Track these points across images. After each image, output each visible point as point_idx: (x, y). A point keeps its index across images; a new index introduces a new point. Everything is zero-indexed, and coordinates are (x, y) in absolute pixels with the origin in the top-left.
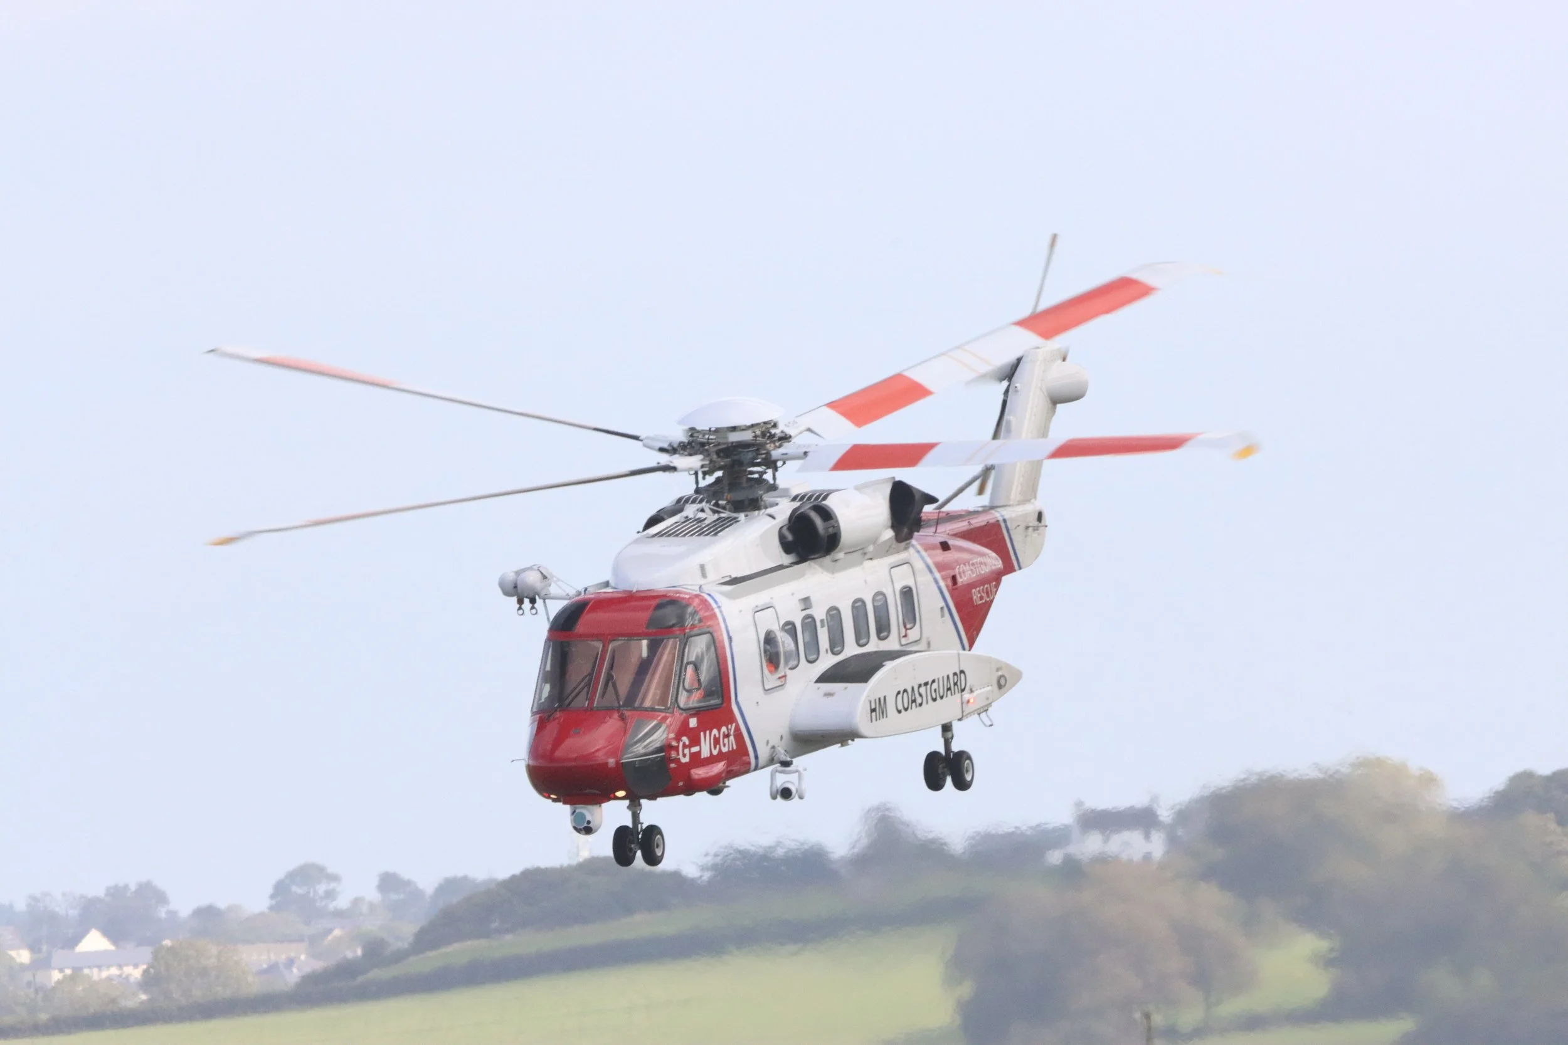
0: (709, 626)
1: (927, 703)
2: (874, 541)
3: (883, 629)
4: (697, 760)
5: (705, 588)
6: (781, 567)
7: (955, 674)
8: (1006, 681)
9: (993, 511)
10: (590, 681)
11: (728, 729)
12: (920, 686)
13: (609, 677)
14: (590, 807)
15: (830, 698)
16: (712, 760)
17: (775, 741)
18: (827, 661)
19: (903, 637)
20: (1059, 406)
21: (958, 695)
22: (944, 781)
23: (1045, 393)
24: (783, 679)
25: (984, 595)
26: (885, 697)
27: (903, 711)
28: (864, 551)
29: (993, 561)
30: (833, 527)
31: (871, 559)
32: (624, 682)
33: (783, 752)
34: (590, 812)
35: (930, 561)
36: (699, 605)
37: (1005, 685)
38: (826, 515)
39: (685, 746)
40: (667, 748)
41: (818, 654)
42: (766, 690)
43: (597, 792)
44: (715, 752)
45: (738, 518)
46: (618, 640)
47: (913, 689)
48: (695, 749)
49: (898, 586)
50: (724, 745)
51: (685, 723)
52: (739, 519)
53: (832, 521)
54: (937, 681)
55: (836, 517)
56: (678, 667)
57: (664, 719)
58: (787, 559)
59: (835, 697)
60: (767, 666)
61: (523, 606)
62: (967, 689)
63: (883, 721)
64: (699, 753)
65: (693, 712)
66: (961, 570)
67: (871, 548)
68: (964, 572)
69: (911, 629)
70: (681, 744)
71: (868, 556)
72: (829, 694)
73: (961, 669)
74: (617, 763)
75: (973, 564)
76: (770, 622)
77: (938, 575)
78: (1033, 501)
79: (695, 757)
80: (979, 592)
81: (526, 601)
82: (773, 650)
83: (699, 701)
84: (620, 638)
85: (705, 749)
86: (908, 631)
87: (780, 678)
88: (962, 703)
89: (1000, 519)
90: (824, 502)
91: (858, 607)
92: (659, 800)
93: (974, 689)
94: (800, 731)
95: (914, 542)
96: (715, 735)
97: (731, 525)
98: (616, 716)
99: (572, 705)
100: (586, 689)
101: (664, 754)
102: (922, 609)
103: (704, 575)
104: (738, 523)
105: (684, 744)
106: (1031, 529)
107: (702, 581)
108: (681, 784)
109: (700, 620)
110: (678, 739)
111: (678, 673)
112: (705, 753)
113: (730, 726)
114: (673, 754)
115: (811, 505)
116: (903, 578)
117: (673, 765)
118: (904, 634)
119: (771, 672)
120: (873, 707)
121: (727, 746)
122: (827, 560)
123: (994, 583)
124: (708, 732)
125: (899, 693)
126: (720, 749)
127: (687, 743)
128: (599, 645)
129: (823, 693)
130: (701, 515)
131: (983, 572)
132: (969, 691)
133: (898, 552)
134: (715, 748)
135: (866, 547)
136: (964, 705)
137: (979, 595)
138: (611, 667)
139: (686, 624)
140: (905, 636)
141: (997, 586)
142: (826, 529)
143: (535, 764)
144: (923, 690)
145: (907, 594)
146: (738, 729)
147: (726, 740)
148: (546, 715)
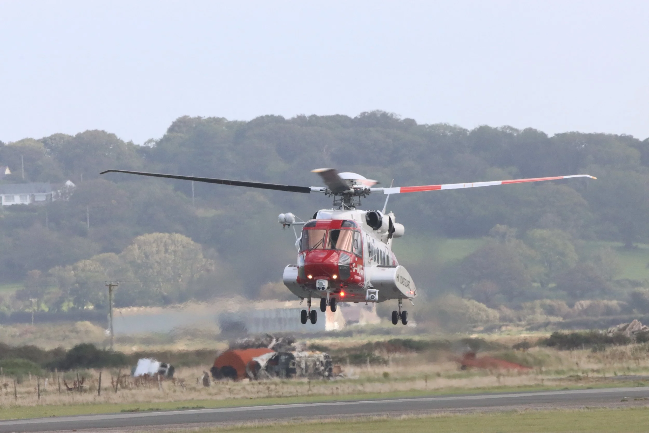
10: (323, 241)
34: (324, 282)
43: (327, 275)
74: (337, 265)
99: (317, 248)
100: (322, 244)
101: (349, 266)
105: (354, 266)
128: (325, 231)
148: (308, 251)
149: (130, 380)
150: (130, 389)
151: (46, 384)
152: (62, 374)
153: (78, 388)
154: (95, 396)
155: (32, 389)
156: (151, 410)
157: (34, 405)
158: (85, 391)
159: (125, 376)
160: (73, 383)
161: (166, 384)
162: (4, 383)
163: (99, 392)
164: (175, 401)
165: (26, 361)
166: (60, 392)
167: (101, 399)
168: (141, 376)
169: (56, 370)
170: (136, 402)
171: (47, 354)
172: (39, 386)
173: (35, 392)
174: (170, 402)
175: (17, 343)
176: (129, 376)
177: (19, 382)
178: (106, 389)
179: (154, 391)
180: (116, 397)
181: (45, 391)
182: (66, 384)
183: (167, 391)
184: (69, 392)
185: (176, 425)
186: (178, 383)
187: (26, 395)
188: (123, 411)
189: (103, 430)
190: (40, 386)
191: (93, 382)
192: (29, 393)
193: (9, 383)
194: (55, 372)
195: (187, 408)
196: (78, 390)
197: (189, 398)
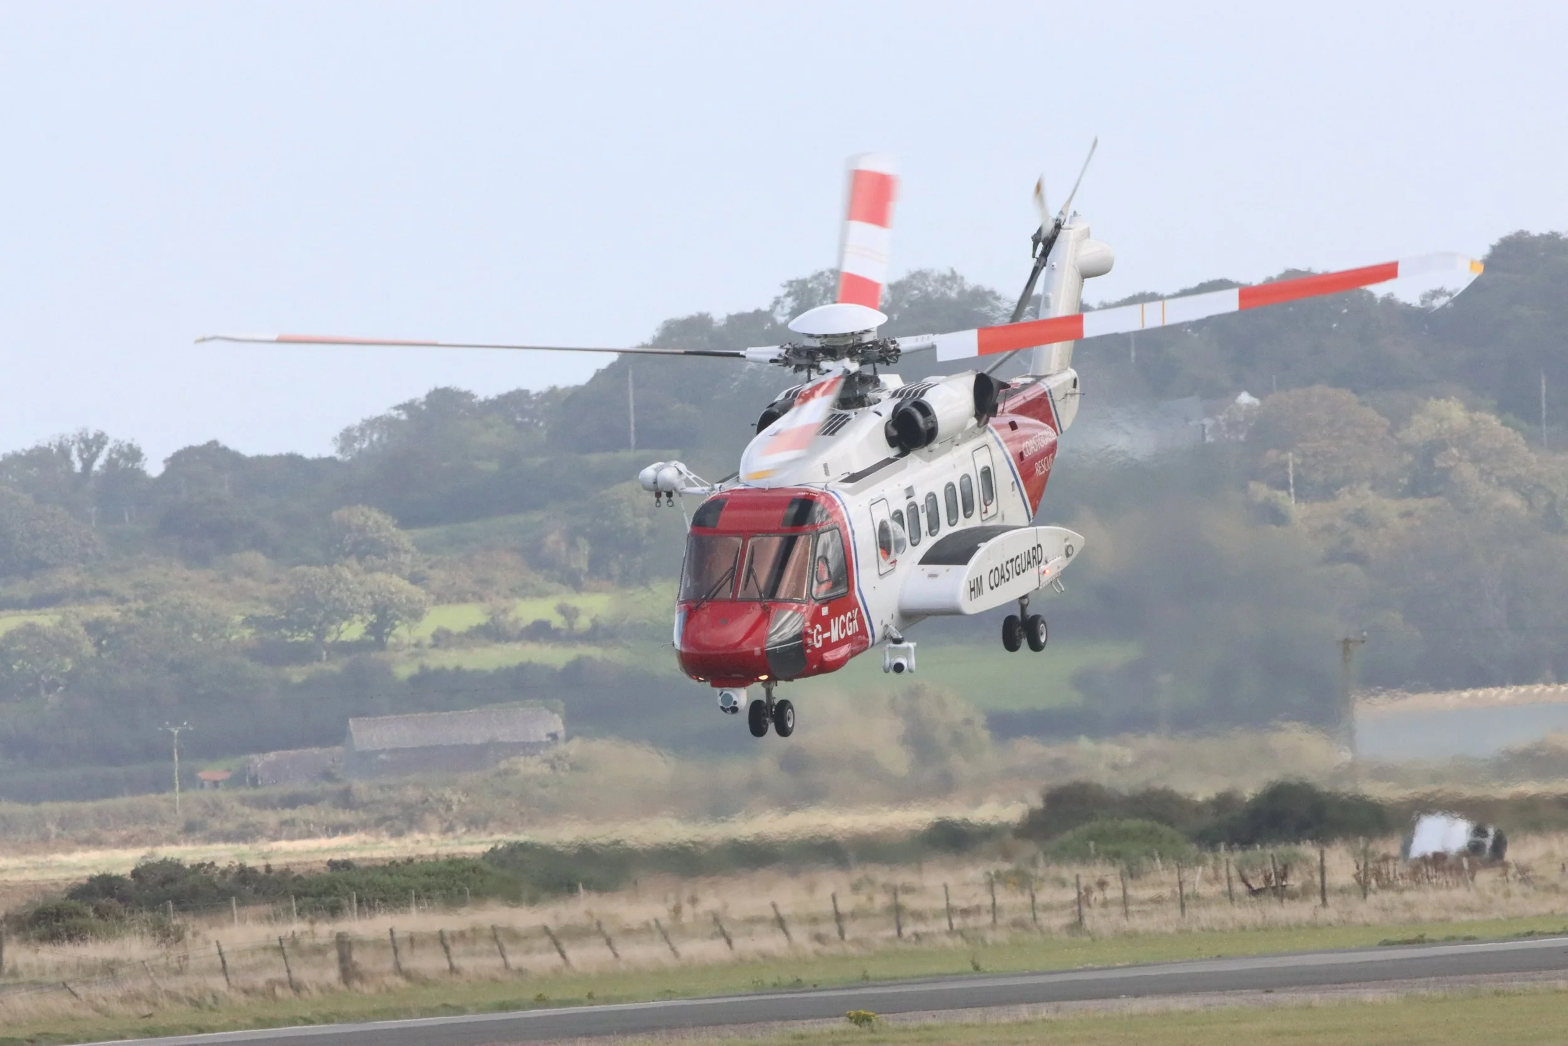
0: (835, 523)
1: (1013, 578)
2: (961, 429)
3: (968, 507)
4: (828, 645)
5: (830, 486)
6: (889, 461)
7: (1034, 548)
8: (1072, 549)
9: (1039, 383)
10: (733, 574)
11: (852, 614)
12: (1007, 563)
13: (750, 571)
14: (737, 690)
15: (934, 579)
16: (840, 643)
17: (887, 620)
18: (927, 543)
19: (984, 513)
20: (1087, 280)
21: (1036, 567)
22: (1021, 643)
23: (1078, 272)
24: (893, 564)
25: (1044, 464)
26: (981, 577)
27: (995, 587)
28: (954, 441)
29: (1047, 432)
30: (932, 422)
31: (958, 445)
32: (763, 574)
33: (894, 629)
34: (734, 692)
35: (1001, 440)
36: (825, 503)
37: (1072, 554)
38: (925, 410)
39: (818, 633)
40: (802, 635)
41: (920, 537)
42: (880, 575)
43: (742, 676)
44: (842, 636)
45: (848, 415)
46: (758, 537)
47: (1002, 565)
48: (826, 635)
49: (979, 468)
50: (849, 629)
51: (818, 611)
52: (849, 417)
53: (930, 417)
54: (1020, 557)
55: (934, 413)
56: (812, 562)
57: (800, 608)
58: (893, 452)
59: (939, 576)
60: (882, 553)
61: (661, 499)
62: (1043, 562)
63: (980, 598)
64: (830, 638)
66: (1027, 446)
67: (959, 437)
68: (1028, 448)
69: (989, 505)
70: (815, 631)
71: (955, 443)
72: (933, 576)
73: (1039, 543)
74: (762, 650)
75: (1034, 439)
76: (883, 514)
77: (1008, 452)
78: (1069, 368)
80: (1040, 464)
81: (665, 494)
82: (886, 539)
84: (759, 535)
85: (835, 634)
86: (988, 507)
87: (891, 563)
88: (1039, 574)
89: (1046, 390)
90: (922, 398)
91: (950, 488)
92: (796, 681)
93: (1048, 561)
94: (909, 609)
95: (989, 424)
97: (844, 423)
98: (758, 606)
99: (718, 596)
100: (730, 580)
101: (801, 641)
102: (997, 483)
103: (827, 473)
104: (850, 421)
105: (818, 630)
106: (1069, 395)
107: (826, 479)
108: (815, 666)
109: (828, 517)
110: (813, 627)
111: (812, 567)
112: (834, 638)
113: (853, 611)
114: (809, 641)
115: (912, 401)
116: (983, 460)
117: (809, 651)
118: (984, 510)
119: (884, 558)
120: (972, 587)
122: (926, 449)
123: (1051, 452)
124: (837, 619)
125: (991, 571)
126: (846, 633)
127: (820, 630)
128: (739, 541)
129: (927, 575)
131: (1042, 445)
132: (1045, 563)
133: (978, 435)
134: (842, 633)
135: (955, 436)
136: (1040, 576)
137: (1040, 468)
138: (751, 561)
139: (816, 523)
140: (986, 512)
142: (926, 423)
143: (687, 651)
145: (986, 474)
146: (859, 612)
147: (851, 624)
148: (693, 605)
149: (1400, 868)
150: (1401, 891)
151: (1197, 879)
152: (1238, 855)
153: (1274, 888)
154: (1316, 907)
155: (1166, 892)
156: (1450, 940)
157: (1171, 929)
158: (1293, 896)
159: (1386, 858)
160: (1261, 877)
161: (1485, 878)
162: (1097, 879)
163: (1324, 900)
164: (1510, 919)
165: (1148, 824)
166: (1232, 899)
167: (1331, 914)
168: (1424, 859)
169: (1222, 846)
170: (1416, 920)
171: (1198, 809)
172: (1181, 884)
173: (1172, 900)
174: (1498, 919)
175: (1126, 784)
176: (1396, 859)
177: (1133, 873)
178: (1342, 891)
179: (1460, 894)
180: (1366, 910)
181: (1197, 897)
182: (1244, 880)
183: (1489, 894)
184: (1253, 899)
185: (1514, 974)
186: (1514, 876)
187: (1153, 906)
188: (1387, 944)
189: (1337, 988)
190: (1184, 885)
191: (1310, 873)
192: (1158, 901)
193: (1110, 879)
194: (1218, 850)
195: (1543, 935)
196: (1276, 894)
197: (1544, 910)
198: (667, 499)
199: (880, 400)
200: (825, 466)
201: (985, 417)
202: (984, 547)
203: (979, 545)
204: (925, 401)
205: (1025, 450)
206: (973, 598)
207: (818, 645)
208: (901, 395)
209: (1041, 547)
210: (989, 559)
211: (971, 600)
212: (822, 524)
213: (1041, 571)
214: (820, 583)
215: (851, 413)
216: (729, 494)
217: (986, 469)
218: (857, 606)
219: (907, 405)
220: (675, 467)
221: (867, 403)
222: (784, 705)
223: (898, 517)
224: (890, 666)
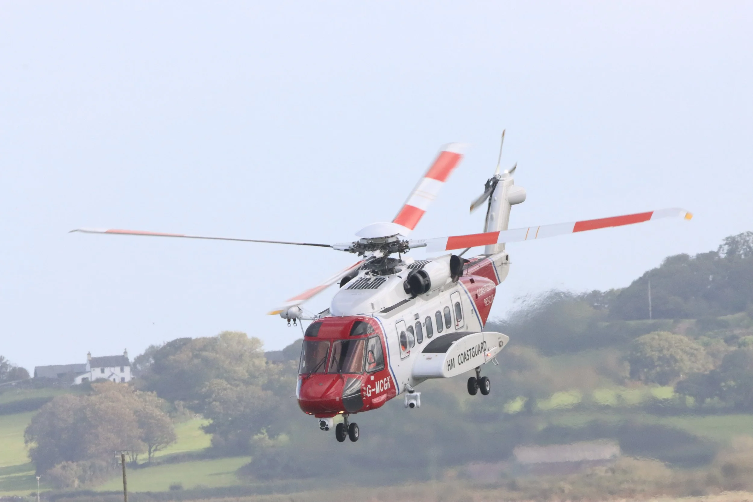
0: (377, 333)
1: (471, 358)
2: (444, 283)
3: (448, 323)
4: (374, 395)
5: (375, 315)
6: (405, 301)
7: (482, 343)
8: (503, 343)
9: (488, 258)
10: (325, 361)
11: (387, 379)
12: (468, 351)
13: (334, 358)
14: (328, 419)
15: (430, 360)
16: (381, 394)
17: (406, 381)
18: (426, 342)
19: (457, 326)
20: (513, 206)
21: (483, 353)
22: (477, 390)
23: (508, 202)
24: (408, 353)
25: (489, 301)
26: (454, 359)
27: (461, 363)
28: (440, 289)
29: (491, 284)
30: (428, 281)
31: (442, 292)
33: (409, 386)
35: (466, 289)
36: (372, 323)
37: (502, 345)
38: (424, 275)
39: (369, 389)
40: (361, 391)
41: (422, 339)
42: (402, 359)
43: (331, 412)
44: (382, 390)
45: (385, 278)
46: (337, 341)
47: (465, 353)
48: (373, 390)
49: (454, 302)
50: (385, 386)
51: (369, 378)
53: (426, 278)
54: (474, 348)
55: (428, 276)
56: (365, 353)
57: (360, 377)
58: (408, 297)
59: (432, 359)
60: (402, 348)
61: (290, 323)
62: (487, 350)
63: (453, 369)
64: (375, 391)
65: (371, 373)
66: (479, 291)
67: (443, 288)
68: (480, 292)
69: (459, 321)
70: (367, 388)
72: (429, 359)
73: (484, 340)
74: (340, 399)
75: (484, 287)
76: (402, 328)
77: (469, 294)
78: (504, 251)
79: (374, 394)
80: (487, 300)
81: (292, 320)
82: (404, 341)
83: (375, 367)
85: (378, 390)
86: (459, 323)
87: (407, 353)
88: (485, 356)
89: (492, 262)
91: (438, 314)
92: (358, 413)
93: (490, 349)
94: (416, 376)
95: (459, 281)
96: (382, 383)
97: (382, 282)
99: (318, 372)
100: (324, 363)
101: (360, 393)
102: (464, 310)
103: (373, 308)
104: (386, 281)
105: (369, 388)
106: (504, 264)
107: (372, 311)
108: (368, 406)
109: (373, 330)
110: (366, 386)
111: (365, 355)
112: (378, 391)
113: (387, 377)
114: (364, 393)
115: (417, 271)
116: (456, 299)
117: (364, 398)
118: (457, 325)
119: (403, 350)
120: (449, 364)
121: (386, 386)
122: (425, 294)
123: (493, 295)
124: (378, 382)
125: (459, 355)
126: (384, 388)
127: (370, 387)
128: (329, 343)
129: (426, 358)
130: (368, 277)
131: (488, 291)
132: (488, 350)
133: (453, 287)
134: (382, 388)
135: (441, 287)
136: (486, 357)
137: (487, 301)
138: (335, 353)
139: (368, 333)
140: (458, 325)
141: (494, 296)
142: (424, 281)
143: (302, 400)
144: (469, 353)
145: (458, 305)
146: (391, 378)
147: (386, 384)
148: (305, 376)
198: (294, 322)
199: (401, 270)
200: (372, 304)
201: (457, 277)
202: (455, 344)
203: (452, 343)
204: (424, 270)
205: (479, 293)
206: (449, 369)
207: (369, 395)
208: (412, 267)
209: (486, 343)
210: (458, 349)
211: (448, 370)
212: (371, 334)
213: (486, 354)
214: (370, 364)
215: (386, 277)
216: (324, 319)
217: (458, 304)
218: (390, 375)
219: (415, 272)
220: (297, 306)
221: (395, 272)
222: (353, 425)
223: (411, 329)
224: (408, 404)
